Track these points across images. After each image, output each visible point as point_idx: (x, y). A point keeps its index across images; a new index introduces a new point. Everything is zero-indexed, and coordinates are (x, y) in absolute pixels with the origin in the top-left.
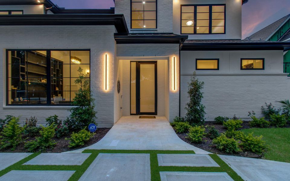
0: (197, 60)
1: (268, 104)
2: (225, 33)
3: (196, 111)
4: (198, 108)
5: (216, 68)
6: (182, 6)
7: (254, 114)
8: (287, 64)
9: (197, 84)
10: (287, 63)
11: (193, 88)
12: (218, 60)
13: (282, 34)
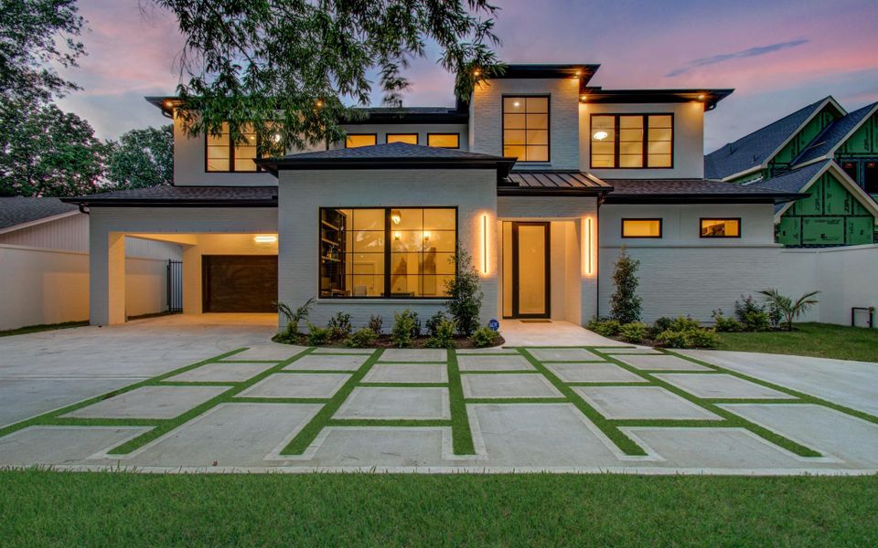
0: (623, 220)
1: (747, 297)
2: (672, 167)
3: (628, 307)
4: (631, 301)
5: (657, 234)
6: (592, 115)
7: (721, 313)
8: (804, 219)
9: (629, 264)
10: (805, 216)
11: (621, 269)
12: (661, 220)
13: (802, 147)
